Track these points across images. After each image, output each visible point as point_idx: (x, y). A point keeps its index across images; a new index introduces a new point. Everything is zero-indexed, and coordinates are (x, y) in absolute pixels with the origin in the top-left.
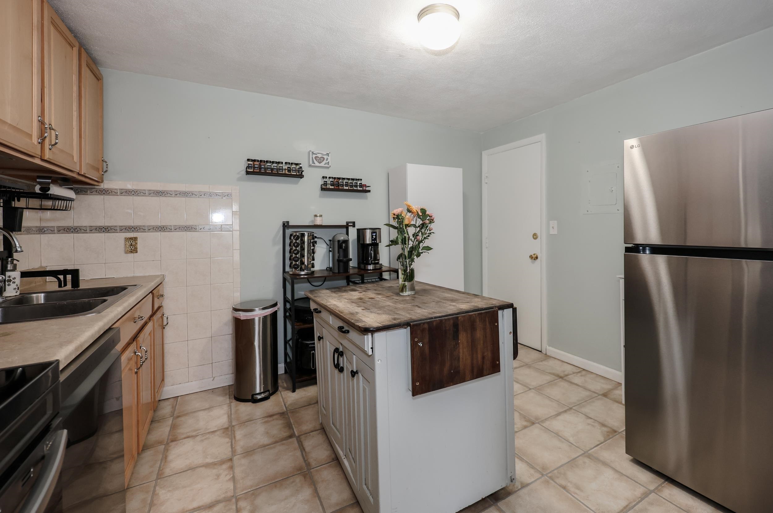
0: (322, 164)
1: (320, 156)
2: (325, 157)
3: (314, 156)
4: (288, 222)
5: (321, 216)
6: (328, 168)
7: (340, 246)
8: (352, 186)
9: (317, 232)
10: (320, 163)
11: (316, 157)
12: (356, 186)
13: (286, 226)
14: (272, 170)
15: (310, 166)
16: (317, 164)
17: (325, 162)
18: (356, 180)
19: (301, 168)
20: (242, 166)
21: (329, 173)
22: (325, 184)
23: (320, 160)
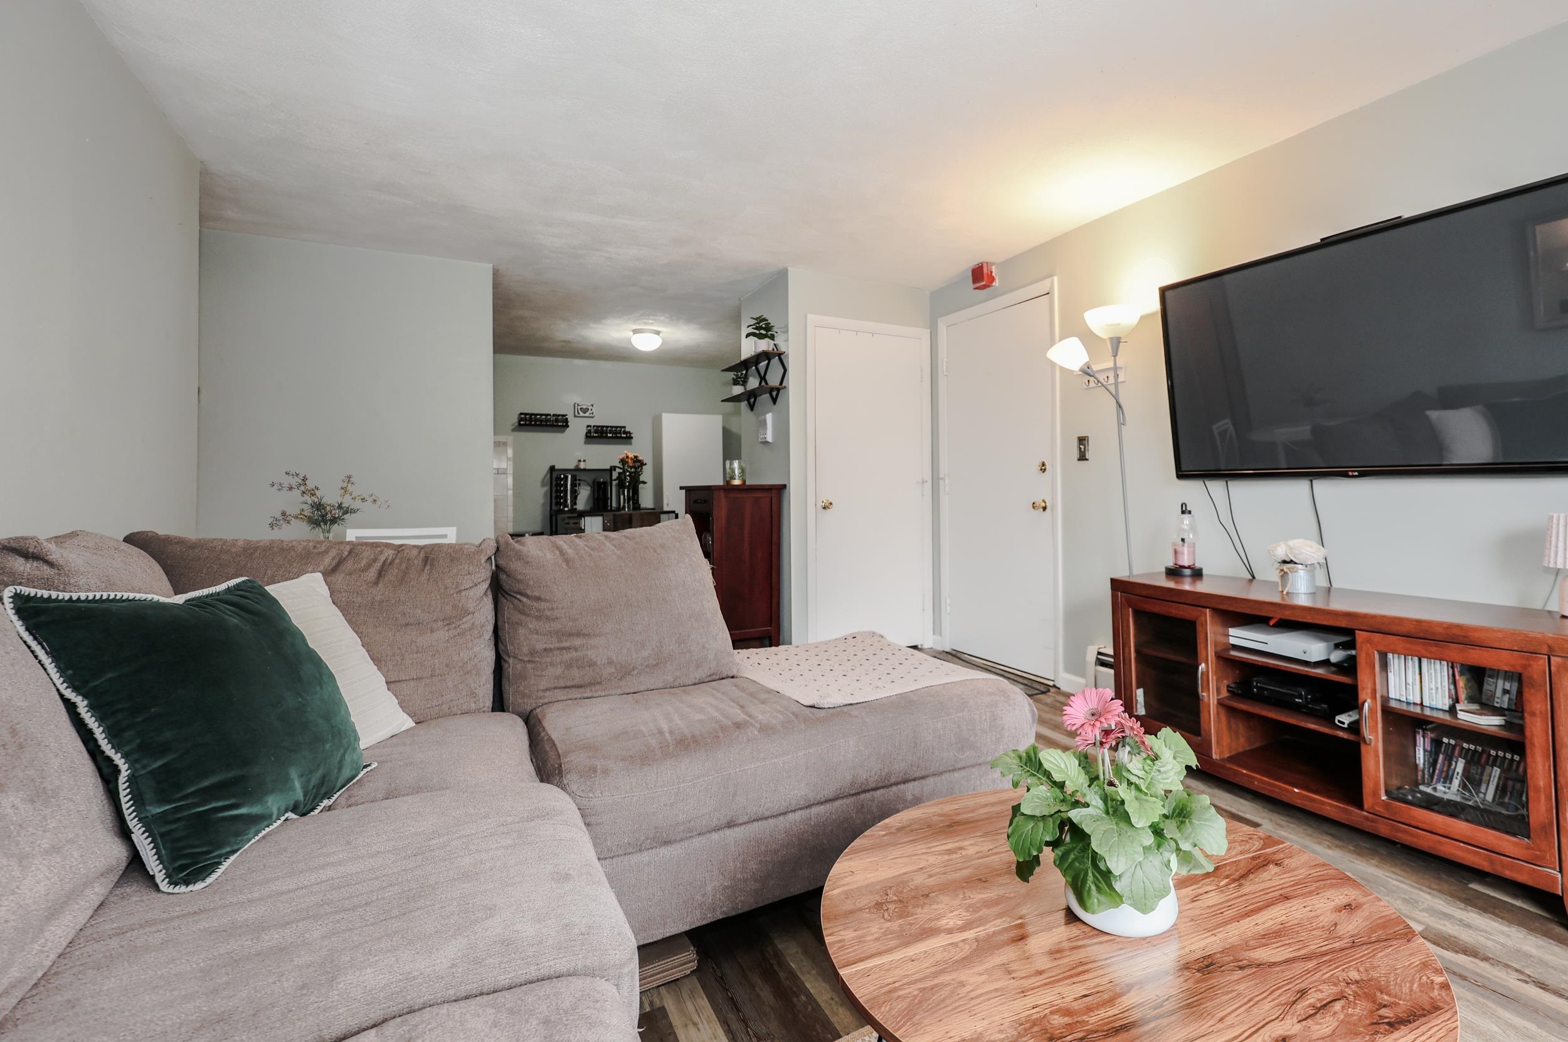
0: (587, 414)
1: (584, 407)
2: (590, 408)
3: (579, 407)
4: (554, 466)
5: (584, 461)
6: (593, 417)
7: (599, 488)
8: (616, 433)
9: (580, 476)
10: (585, 413)
11: (581, 409)
12: (620, 433)
13: (552, 469)
14: (541, 421)
15: (575, 416)
16: (582, 414)
17: (589, 411)
18: (620, 427)
19: (567, 419)
20: (515, 420)
21: (593, 422)
22: (589, 432)
23: (585, 411)
